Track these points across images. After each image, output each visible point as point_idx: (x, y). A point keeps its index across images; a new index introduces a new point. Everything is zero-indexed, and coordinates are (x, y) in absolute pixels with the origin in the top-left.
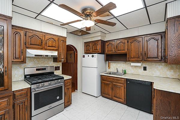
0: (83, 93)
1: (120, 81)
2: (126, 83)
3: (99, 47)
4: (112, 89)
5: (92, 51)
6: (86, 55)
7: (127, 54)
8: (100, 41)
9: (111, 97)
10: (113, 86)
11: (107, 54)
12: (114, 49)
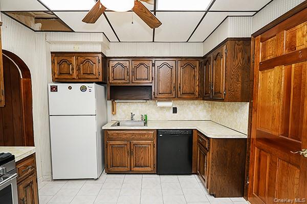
0: (55, 180)
1: (146, 136)
2: (156, 138)
3: (97, 68)
4: (131, 153)
5: (78, 76)
6: (60, 86)
7: (151, 86)
8: (100, 56)
9: (129, 170)
10: (132, 148)
11: (112, 85)
12: (128, 75)
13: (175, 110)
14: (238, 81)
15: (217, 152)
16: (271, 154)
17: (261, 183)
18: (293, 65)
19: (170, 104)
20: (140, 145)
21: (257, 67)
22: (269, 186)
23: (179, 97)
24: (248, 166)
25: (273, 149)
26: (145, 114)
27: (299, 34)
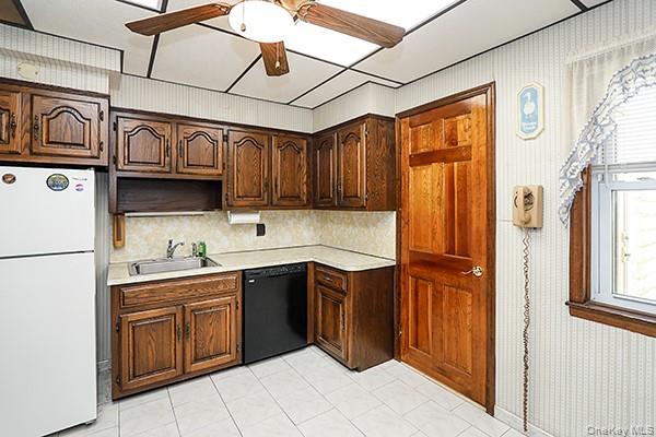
13: (261, 230)
14: (383, 179)
15: (360, 294)
16: (433, 281)
17: (421, 327)
18: (456, 164)
19: (255, 218)
20: (206, 309)
21: (405, 162)
22: (433, 327)
23: (274, 203)
24: (399, 307)
25: (436, 275)
26: (202, 241)
27: (460, 127)
